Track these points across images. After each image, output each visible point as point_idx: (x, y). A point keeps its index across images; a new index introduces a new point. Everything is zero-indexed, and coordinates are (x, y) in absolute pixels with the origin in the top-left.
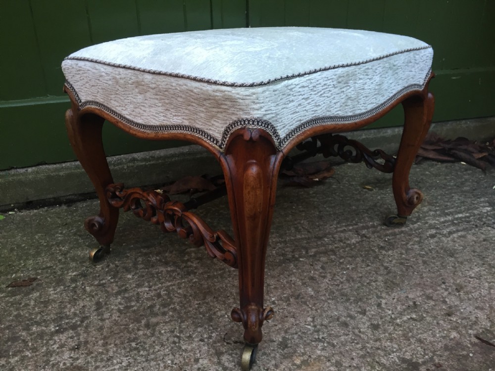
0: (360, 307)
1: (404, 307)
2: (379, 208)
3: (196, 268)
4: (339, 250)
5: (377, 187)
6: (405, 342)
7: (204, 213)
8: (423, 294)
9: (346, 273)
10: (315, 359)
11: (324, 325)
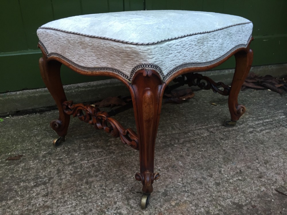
0: (209, 173)
1: (234, 173)
2: (220, 116)
3: (115, 150)
4: (197, 140)
5: (219, 104)
6: (235, 193)
7: (119, 118)
8: (245, 166)
9: (201, 153)
10: (183, 203)
11: (189, 183)
